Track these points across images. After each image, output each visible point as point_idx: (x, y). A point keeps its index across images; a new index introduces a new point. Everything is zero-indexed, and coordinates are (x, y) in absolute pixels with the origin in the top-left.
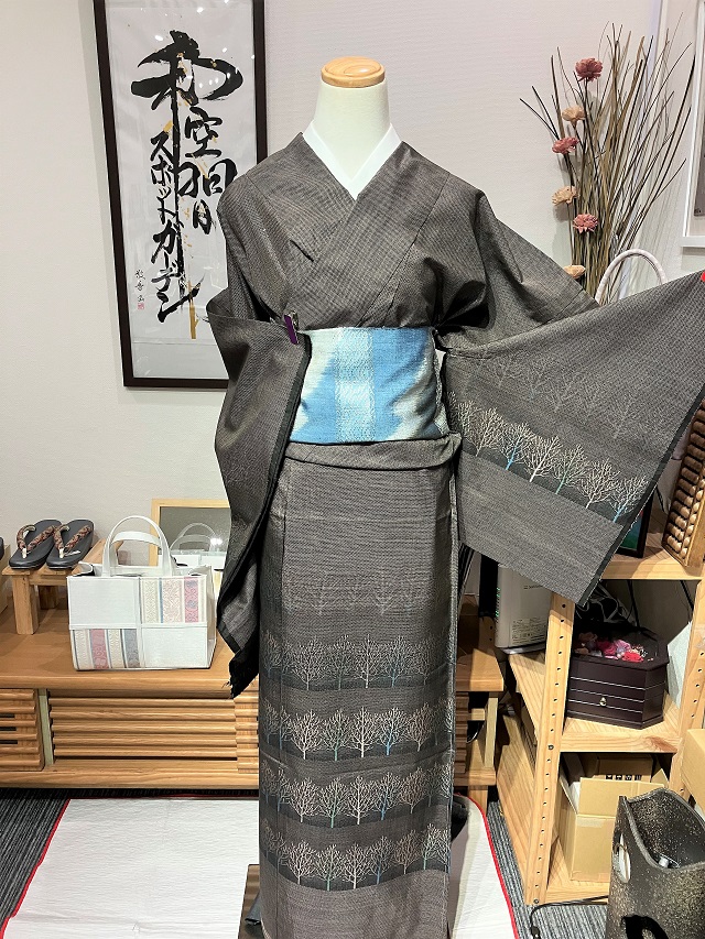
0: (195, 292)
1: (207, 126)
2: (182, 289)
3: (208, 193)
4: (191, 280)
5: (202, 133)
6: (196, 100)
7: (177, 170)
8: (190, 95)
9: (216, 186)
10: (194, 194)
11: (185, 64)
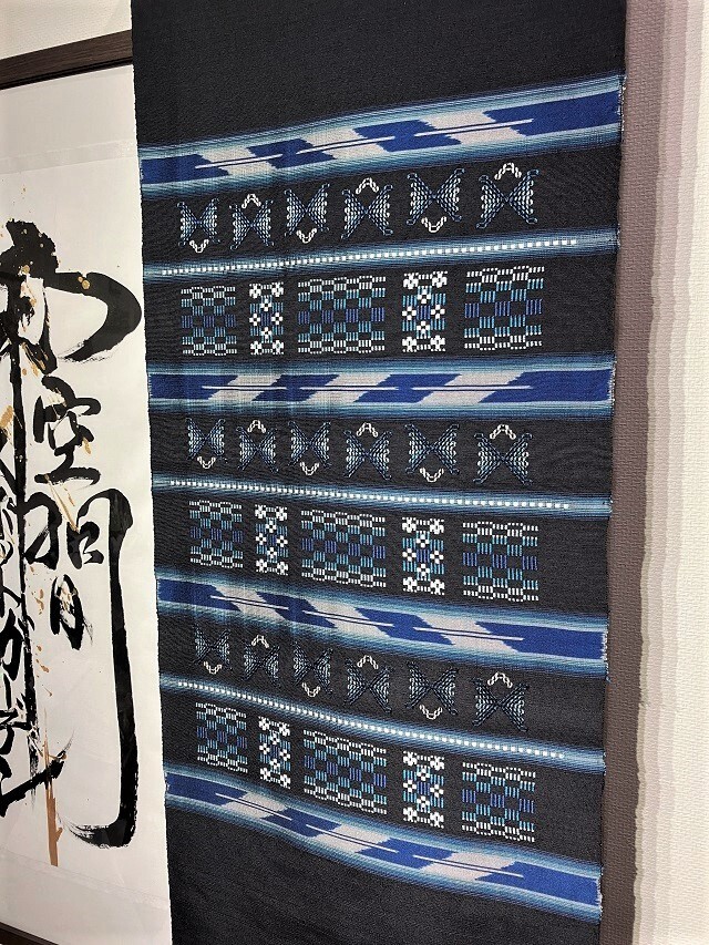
0: (55, 768)
1: (73, 417)
2: (33, 756)
3: (78, 564)
4: (51, 741)
5: (63, 431)
6: (51, 364)
7: (22, 508)
8: (42, 353)
9: (90, 549)
10: (51, 560)
11: (32, 287)
